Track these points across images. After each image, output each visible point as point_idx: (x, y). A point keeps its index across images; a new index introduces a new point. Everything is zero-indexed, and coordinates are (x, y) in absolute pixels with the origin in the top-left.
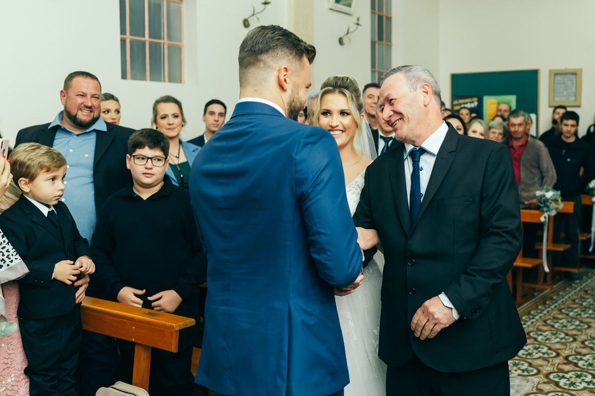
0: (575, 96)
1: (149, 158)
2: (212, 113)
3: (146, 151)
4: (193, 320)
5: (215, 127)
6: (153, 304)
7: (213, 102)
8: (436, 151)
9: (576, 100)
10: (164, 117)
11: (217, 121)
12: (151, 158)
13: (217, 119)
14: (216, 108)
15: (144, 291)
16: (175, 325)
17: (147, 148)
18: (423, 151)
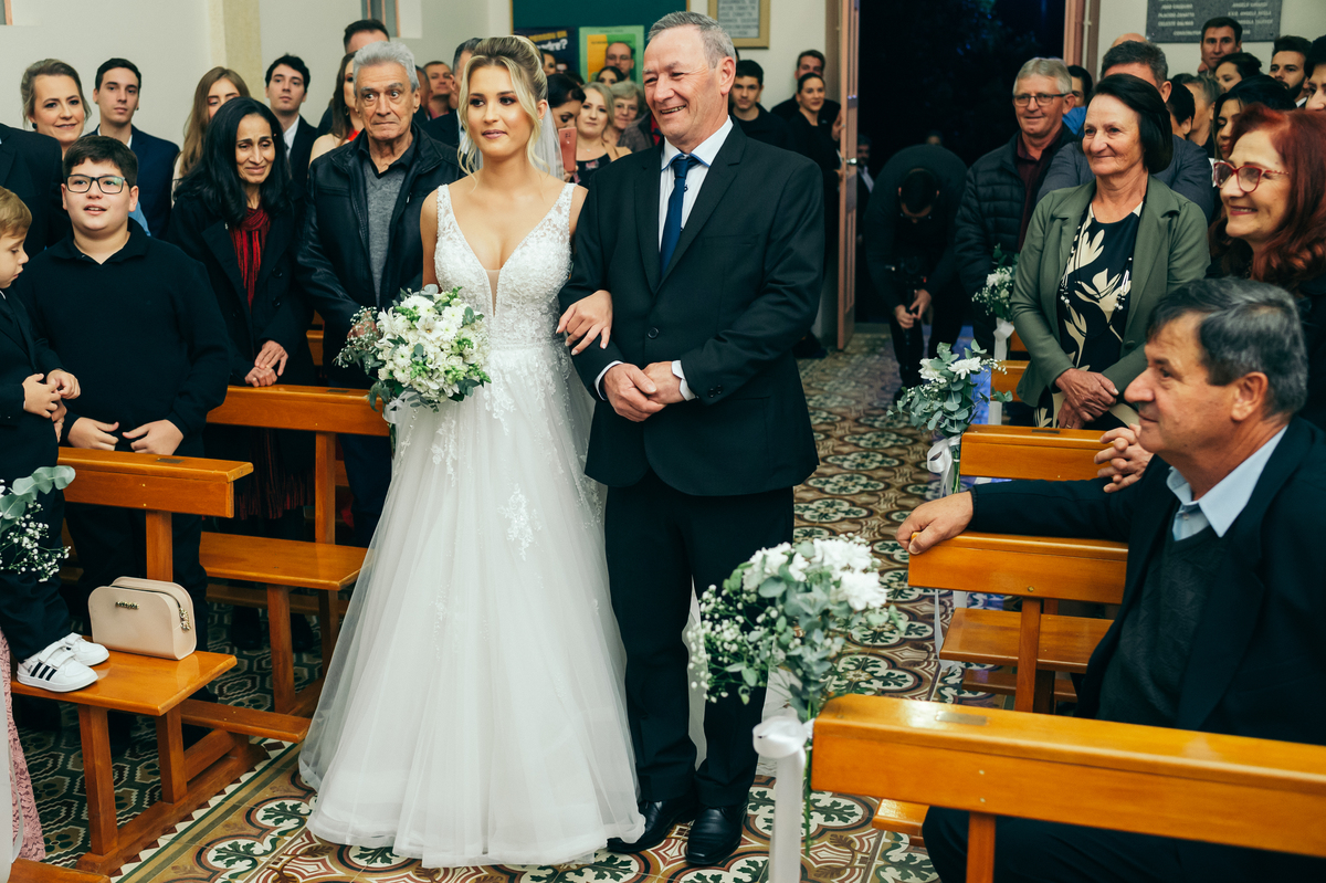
0: (758, 27)
1: (93, 179)
2: (114, 86)
3: (88, 168)
4: (250, 464)
5: (121, 114)
6: (133, 445)
7: (114, 63)
8: (709, 160)
9: (759, 36)
10: (52, 104)
11: (125, 102)
12: (97, 180)
13: (123, 98)
14: (120, 76)
15: (117, 424)
16: (227, 473)
17: (88, 162)
18: (695, 161)
